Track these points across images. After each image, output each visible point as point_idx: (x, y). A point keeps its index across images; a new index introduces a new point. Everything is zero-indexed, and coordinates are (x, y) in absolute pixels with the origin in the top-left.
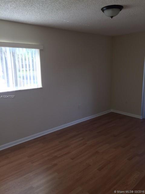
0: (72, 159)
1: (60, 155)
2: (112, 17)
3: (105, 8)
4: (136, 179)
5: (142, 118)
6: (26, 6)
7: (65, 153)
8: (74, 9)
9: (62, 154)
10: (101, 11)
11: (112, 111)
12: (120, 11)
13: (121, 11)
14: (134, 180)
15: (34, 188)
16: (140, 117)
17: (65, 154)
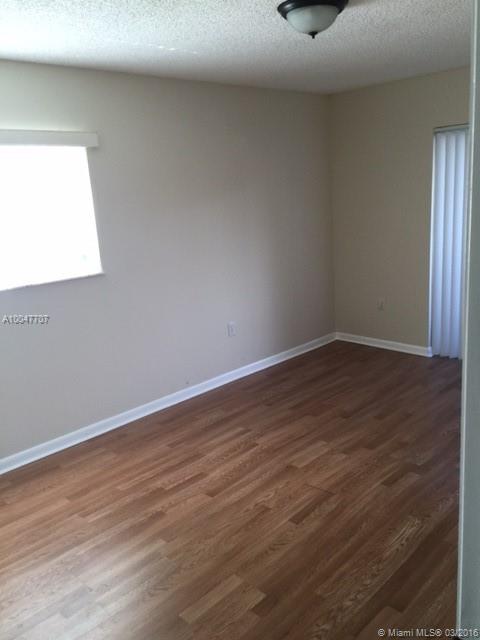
0: (211, 494)
1: (171, 486)
2: (313, 34)
3: (288, 6)
4: (407, 539)
5: (430, 355)
6: (26, 6)
7: (186, 479)
8: (187, 11)
9: (181, 482)
10: (279, 15)
11: (338, 336)
12: (340, 11)
13: (344, 12)
14: (402, 545)
15: (91, 590)
16: (427, 352)
17: (189, 480)
